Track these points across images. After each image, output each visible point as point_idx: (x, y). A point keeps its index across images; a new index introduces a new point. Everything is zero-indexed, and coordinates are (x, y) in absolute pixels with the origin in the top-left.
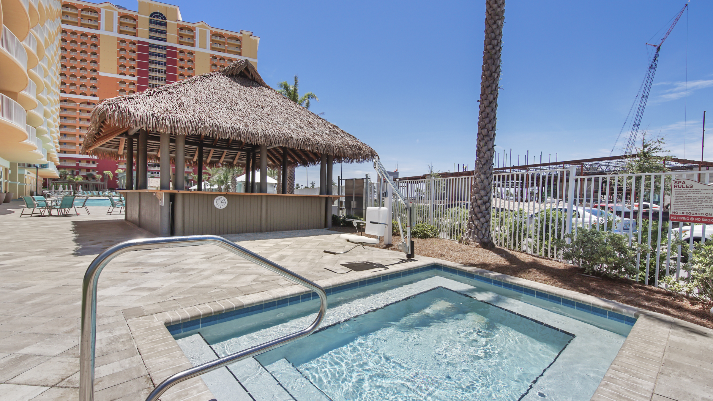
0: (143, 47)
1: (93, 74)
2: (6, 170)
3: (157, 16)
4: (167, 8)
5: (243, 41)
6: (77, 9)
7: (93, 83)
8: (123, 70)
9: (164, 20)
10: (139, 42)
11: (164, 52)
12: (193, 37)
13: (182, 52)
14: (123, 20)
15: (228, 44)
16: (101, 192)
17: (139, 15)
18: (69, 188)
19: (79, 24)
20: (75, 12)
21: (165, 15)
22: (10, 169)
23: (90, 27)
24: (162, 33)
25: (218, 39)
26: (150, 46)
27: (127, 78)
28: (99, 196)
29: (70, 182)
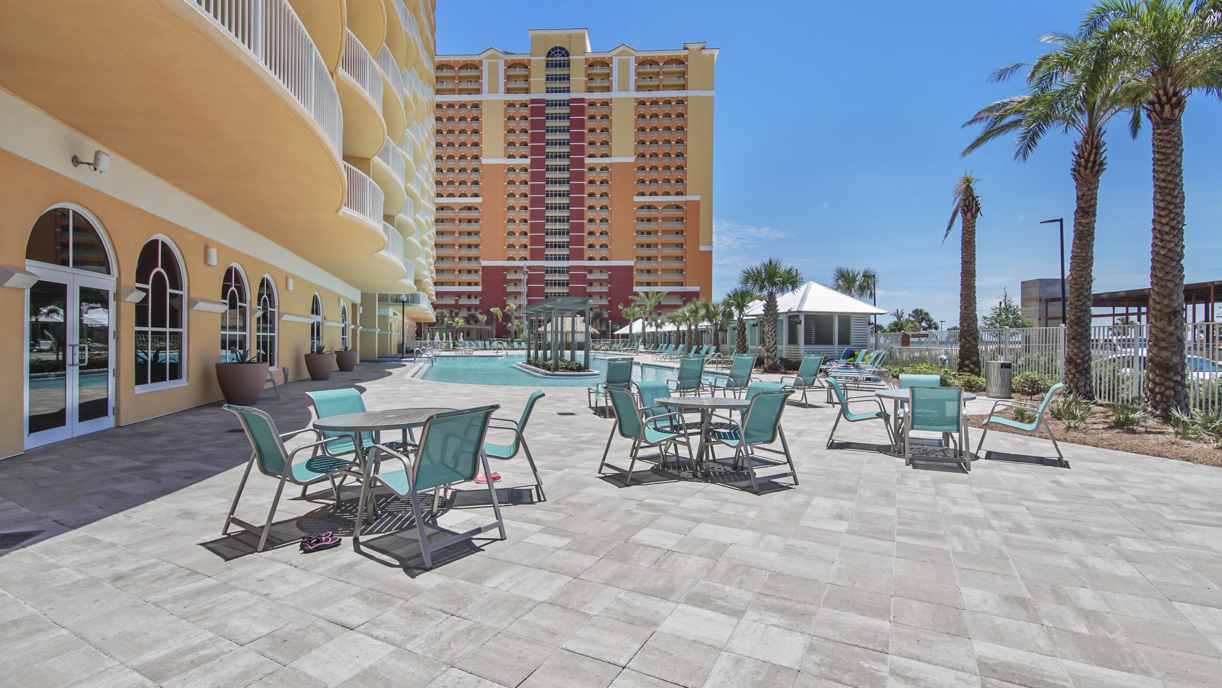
0: (538, 109)
1: (475, 164)
2: (354, 306)
3: (556, 53)
4: (570, 35)
5: (689, 63)
6: (453, 68)
7: (475, 176)
8: (512, 151)
9: (566, 58)
10: (533, 101)
11: (566, 110)
12: (608, 75)
13: (592, 104)
14: (512, 72)
15: (664, 73)
16: (487, 343)
17: (532, 58)
18: (447, 338)
19: (457, 91)
20: (450, 73)
21: (567, 48)
22: (361, 305)
23: (469, 92)
24: (564, 79)
25: (648, 69)
26: (548, 105)
27: (518, 161)
28: (485, 349)
29: (449, 327)
